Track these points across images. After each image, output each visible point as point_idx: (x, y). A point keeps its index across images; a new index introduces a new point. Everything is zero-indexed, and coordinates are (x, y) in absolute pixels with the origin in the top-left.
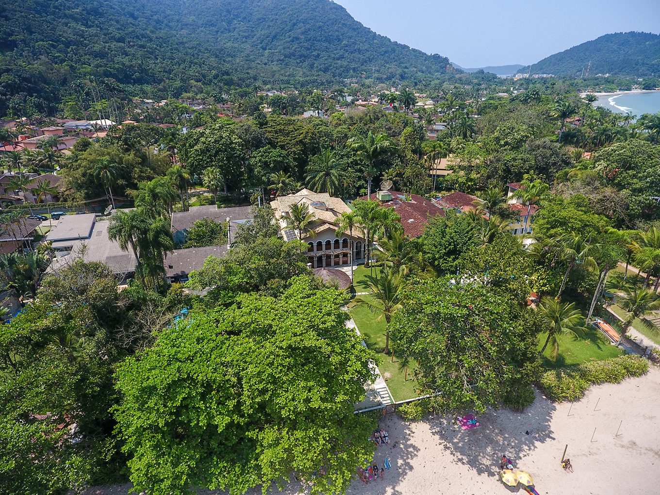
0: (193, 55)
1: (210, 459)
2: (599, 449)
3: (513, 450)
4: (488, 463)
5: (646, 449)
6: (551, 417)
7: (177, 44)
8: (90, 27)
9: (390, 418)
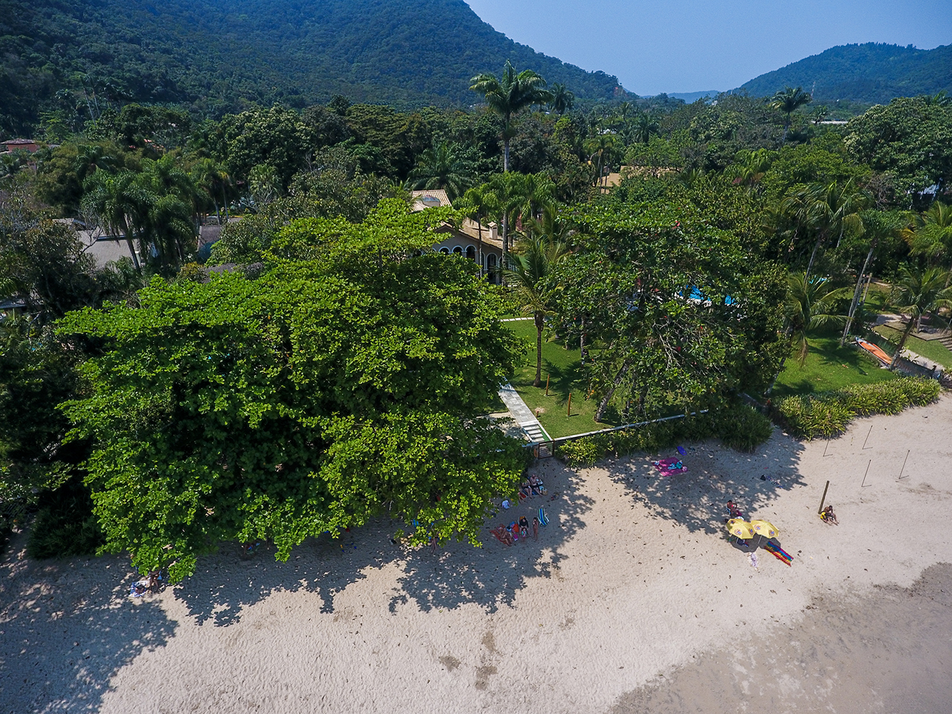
0: (245, 67)
1: (239, 492)
2: (875, 495)
3: (743, 499)
4: (705, 517)
5: (948, 493)
6: (799, 459)
7: (221, 52)
8: (86, 21)
9: (546, 464)
